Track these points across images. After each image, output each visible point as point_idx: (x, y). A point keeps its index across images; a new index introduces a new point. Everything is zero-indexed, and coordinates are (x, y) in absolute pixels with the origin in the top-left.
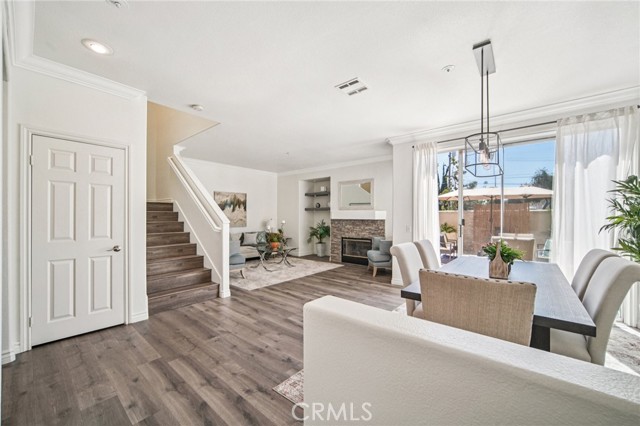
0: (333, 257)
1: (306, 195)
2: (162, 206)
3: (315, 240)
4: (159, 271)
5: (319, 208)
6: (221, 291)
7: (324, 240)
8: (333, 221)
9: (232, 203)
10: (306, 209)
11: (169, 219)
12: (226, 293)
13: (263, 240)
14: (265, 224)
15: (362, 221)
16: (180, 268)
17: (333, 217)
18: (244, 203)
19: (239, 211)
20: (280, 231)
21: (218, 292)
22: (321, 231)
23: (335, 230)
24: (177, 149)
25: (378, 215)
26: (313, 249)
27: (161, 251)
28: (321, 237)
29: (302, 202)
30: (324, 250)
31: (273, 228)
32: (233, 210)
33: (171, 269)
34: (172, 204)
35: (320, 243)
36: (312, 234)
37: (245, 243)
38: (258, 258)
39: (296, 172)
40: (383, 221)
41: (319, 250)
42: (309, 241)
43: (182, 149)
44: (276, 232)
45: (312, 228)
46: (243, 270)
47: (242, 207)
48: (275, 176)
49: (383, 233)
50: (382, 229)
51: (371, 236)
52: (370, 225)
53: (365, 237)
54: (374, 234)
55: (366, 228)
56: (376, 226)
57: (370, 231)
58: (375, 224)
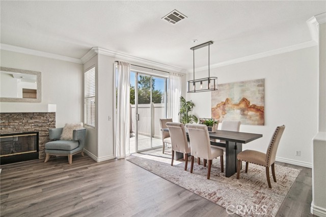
25: (51, 108)
49: (54, 124)
50: (53, 121)
51: (37, 128)
52: (36, 118)
53: (29, 131)
54: (42, 126)
55: (31, 121)
56: (45, 118)
57: (36, 124)
58: (43, 117)
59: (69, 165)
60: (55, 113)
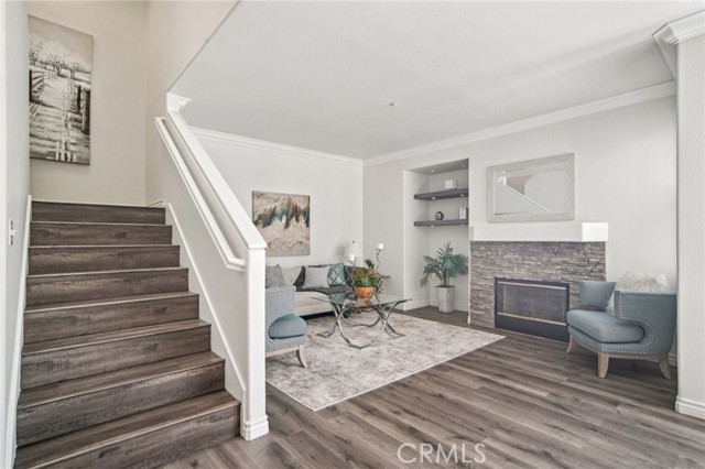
0: (475, 317)
1: (416, 197)
2: (142, 214)
3: (434, 280)
4: (95, 367)
5: (441, 221)
6: (244, 421)
7: (451, 281)
8: (475, 245)
9: (285, 212)
10: (416, 224)
11: (153, 240)
12: (257, 425)
13: (340, 280)
14: (342, 251)
15: (544, 244)
16: (152, 356)
17: (477, 238)
18: (306, 213)
19: (297, 226)
20: (369, 263)
21: (238, 424)
22: (449, 264)
23: (480, 264)
24: (174, 103)
25: (590, 232)
26: (428, 296)
27: (111, 314)
28: (445, 275)
29: (409, 210)
30: (452, 300)
31: (356, 258)
32: (287, 225)
33: (128, 359)
34: (163, 210)
35: (444, 286)
36: (429, 270)
37: (307, 285)
38: (331, 314)
39: (399, 155)
40: (601, 246)
41: (441, 299)
42: (424, 282)
43: (184, 102)
44: (362, 264)
45: (428, 258)
46: (301, 348)
47: (302, 220)
48: (357, 166)
49: (602, 271)
50: (598, 264)
51: (567, 276)
52: (565, 254)
53: (553, 278)
54: (574, 273)
55: (555, 260)
56: (582, 255)
57: (564, 266)
58: (578, 251)
59: (594, 378)
60: (603, 243)
